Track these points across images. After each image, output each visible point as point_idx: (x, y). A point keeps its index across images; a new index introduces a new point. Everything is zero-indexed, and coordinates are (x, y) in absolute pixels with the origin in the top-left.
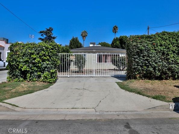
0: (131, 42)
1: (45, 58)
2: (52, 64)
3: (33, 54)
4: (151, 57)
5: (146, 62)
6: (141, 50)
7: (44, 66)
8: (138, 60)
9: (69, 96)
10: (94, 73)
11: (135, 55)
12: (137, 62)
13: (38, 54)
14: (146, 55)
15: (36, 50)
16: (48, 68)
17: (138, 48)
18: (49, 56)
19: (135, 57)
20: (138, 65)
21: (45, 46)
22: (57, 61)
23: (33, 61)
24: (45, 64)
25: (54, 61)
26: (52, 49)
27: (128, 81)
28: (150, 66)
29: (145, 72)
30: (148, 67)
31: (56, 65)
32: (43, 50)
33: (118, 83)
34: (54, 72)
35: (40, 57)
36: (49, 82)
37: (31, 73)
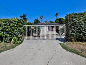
0: (69, 18)
1: (14, 28)
2: (19, 32)
3: (6, 25)
4: (82, 27)
5: (79, 30)
6: (76, 23)
7: (13, 33)
8: (73, 29)
9: (26, 56)
10: (45, 37)
11: (72, 26)
12: (73, 30)
13: (9, 25)
14: (79, 26)
15: (8, 23)
16: (16, 35)
17: (74, 21)
18: (17, 27)
19: (72, 27)
20: (73, 33)
21: (14, 20)
22: (22, 30)
23: (6, 30)
24: (14, 32)
25: (20, 30)
26: (19, 22)
27: (66, 43)
28: (82, 33)
29: (78, 37)
30: (80, 33)
31: (21, 32)
32: (13, 23)
33: (60, 44)
34: (20, 37)
35: (11, 27)
36: (17, 43)
37: (5, 37)
